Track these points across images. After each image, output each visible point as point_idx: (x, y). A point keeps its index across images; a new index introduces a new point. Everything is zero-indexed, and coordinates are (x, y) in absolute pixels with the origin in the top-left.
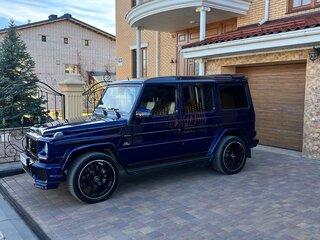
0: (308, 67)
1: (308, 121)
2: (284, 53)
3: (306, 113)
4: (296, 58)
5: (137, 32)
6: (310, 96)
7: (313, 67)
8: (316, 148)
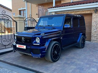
0: (93, 15)
1: (93, 31)
2: (84, 11)
3: (92, 29)
4: (89, 12)
5: (26, 3)
6: (93, 24)
7: (95, 15)
8: (96, 39)
